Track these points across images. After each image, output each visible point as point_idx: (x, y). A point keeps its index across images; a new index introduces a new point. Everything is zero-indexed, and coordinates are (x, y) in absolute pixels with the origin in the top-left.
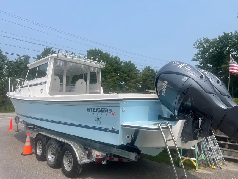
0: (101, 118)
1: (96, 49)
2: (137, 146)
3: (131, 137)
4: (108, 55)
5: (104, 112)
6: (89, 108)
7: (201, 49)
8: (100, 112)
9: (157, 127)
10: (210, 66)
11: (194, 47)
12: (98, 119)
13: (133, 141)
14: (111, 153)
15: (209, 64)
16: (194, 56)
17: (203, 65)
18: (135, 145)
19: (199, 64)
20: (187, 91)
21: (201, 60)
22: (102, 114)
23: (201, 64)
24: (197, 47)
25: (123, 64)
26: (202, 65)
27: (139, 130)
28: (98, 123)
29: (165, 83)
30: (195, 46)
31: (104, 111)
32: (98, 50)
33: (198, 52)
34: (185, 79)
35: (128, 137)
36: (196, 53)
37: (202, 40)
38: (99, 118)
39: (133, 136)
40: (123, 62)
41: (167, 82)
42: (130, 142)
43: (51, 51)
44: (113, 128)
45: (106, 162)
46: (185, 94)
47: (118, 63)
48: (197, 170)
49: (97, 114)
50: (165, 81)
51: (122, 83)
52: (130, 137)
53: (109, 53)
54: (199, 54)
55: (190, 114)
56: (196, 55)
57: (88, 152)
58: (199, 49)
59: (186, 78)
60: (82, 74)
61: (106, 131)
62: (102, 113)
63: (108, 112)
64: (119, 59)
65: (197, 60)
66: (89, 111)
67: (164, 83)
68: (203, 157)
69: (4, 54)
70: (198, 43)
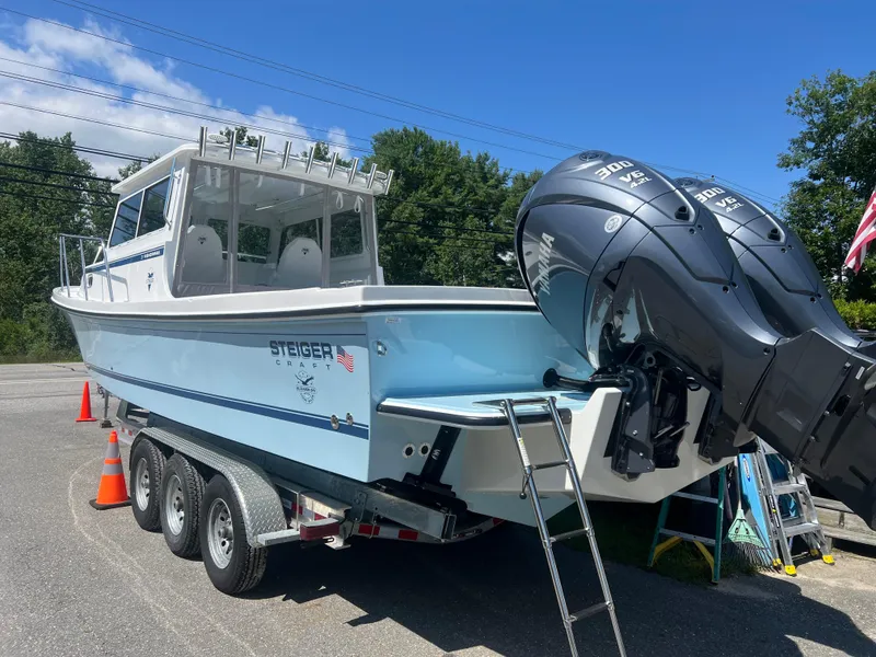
0: (312, 378)
1: (405, 130)
2: (450, 487)
3: (424, 450)
4: (453, 151)
5: (320, 356)
6: (275, 342)
7: (818, 118)
8: (308, 356)
9: (500, 415)
10: (853, 184)
11: (788, 111)
12: (305, 383)
13: (435, 467)
14: (367, 508)
15: (847, 179)
16: (788, 144)
17: (822, 180)
18: (444, 480)
19: (807, 179)
20: (618, 272)
21: (816, 163)
22: (314, 366)
23: (815, 177)
24: (801, 110)
25: (509, 184)
26: (817, 183)
27: (460, 429)
28: (307, 396)
29: (544, 242)
30: (792, 108)
31: (321, 353)
32: (412, 130)
33: (805, 128)
34: (614, 222)
35: (409, 451)
36: (798, 136)
37: (823, 82)
38: (308, 380)
39: (434, 448)
40: (513, 174)
41: (552, 239)
42: (418, 471)
43: (246, 139)
44: (349, 417)
45: (346, 542)
46: (613, 287)
47: (492, 182)
48: (715, 584)
49: (302, 365)
50: (545, 236)
51: (504, 254)
52: (417, 450)
53: (457, 145)
54: (808, 136)
55: (647, 365)
56: (799, 143)
57: (290, 503)
58: (807, 118)
59: (618, 219)
60: (314, 221)
61: (331, 429)
62: (317, 361)
63: (332, 357)
64: (495, 164)
65: (798, 164)
66: (278, 353)
67: (542, 244)
68: (742, 532)
69: (81, 156)
70: (804, 94)
